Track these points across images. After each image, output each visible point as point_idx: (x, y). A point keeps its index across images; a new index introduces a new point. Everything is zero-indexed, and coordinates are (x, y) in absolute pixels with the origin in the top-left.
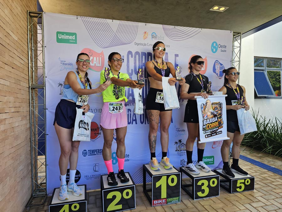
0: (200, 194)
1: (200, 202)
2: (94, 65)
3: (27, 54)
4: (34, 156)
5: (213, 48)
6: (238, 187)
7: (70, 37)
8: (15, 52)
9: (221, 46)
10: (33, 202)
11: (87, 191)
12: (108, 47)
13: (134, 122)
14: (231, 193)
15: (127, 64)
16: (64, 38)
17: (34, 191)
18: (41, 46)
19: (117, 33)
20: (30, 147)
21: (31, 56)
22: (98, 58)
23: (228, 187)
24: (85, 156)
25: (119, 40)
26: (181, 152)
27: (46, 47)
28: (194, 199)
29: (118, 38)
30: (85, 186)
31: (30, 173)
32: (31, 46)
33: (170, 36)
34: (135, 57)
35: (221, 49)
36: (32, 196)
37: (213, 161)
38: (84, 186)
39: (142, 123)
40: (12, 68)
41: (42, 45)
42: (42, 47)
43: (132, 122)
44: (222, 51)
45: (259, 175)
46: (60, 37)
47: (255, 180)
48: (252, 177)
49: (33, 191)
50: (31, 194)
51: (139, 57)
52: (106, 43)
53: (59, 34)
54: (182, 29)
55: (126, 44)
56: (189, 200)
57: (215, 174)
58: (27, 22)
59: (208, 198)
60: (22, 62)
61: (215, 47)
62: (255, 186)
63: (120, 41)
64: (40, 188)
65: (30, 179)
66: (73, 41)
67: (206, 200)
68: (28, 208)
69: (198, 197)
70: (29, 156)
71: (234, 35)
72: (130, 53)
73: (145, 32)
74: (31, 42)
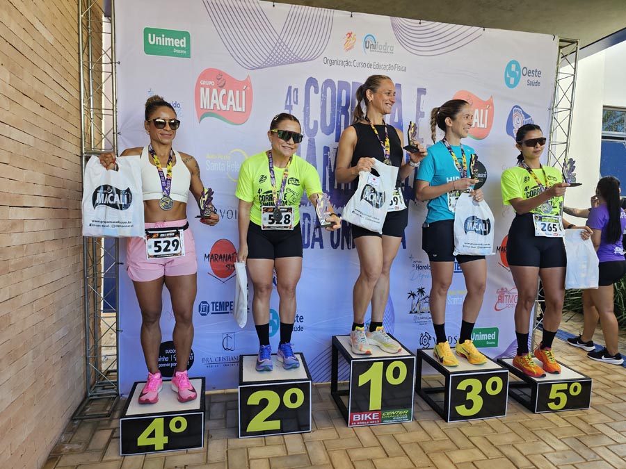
0: (461, 410)
1: (462, 429)
2: (228, 109)
3: (78, 80)
4: (91, 310)
5: (508, 76)
6: (552, 401)
7: (176, 42)
8: (48, 69)
9: (529, 72)
10: (87, 410)
11: (207, 393)
12: (262, 68)
13: (317, 244)
14: (534, 412)
15: (305, 108)
16: (160, 44)
17: (91, 387)
18: (109, 61)
19: (283, 34)
20: (82, 290)
21: (86, 83)
22: (238, 92)
23: (528, 399)
24: (205, 315)
25: (287, 50)
26: (423, 315)
27: (119, 63)
28: (447, 421)
29: (285, 47)
30: (204, 379)
31: (82, 347)
32: (86, 59)
33: (409, 45)
34: (324, 92)
35: (529, 78)
36: (86, 396)
37: (496, 340)
38: (201, 380)
39: (334, 246)
40: (41, 106)
41: (112, 60)
42: (112, 63)
43: (313, 244)
44: (530, 84)
45: (601, 376)
46: (152, 40)
47: (593, 385)
48: (587, 377)
49: (89, 387)
50: (83, 393)
51: (333, 91)
52: (256, 58)
53: (150, 35)
54: (437, 28)
55: (304, 61)
56: (437, 422)
57: (500, 367)
58: (78, 5)
59: (479, 421)
60: (66, 96)
61: (514, 73)
62: (593, 400)
63: (289, 52)
64: (105, 381)
65: (82, 361)
66: (181, 52)
67: (475, 426)
68: (76, 422)
69: (456, 417)
70: (80, 310)
71: (561, 47)
72: (311, 82)
73: (350, 34)
74: (86, 51)
